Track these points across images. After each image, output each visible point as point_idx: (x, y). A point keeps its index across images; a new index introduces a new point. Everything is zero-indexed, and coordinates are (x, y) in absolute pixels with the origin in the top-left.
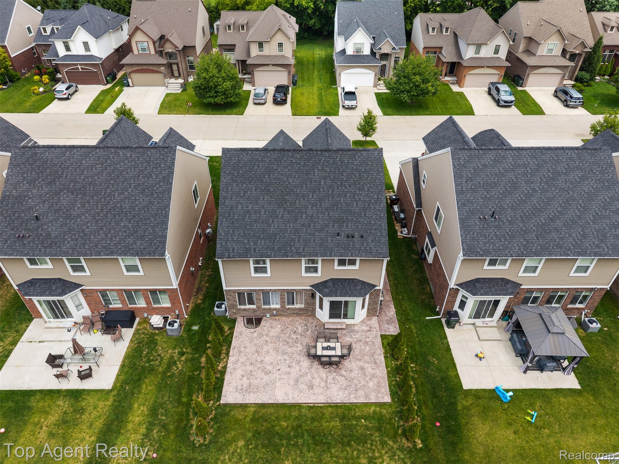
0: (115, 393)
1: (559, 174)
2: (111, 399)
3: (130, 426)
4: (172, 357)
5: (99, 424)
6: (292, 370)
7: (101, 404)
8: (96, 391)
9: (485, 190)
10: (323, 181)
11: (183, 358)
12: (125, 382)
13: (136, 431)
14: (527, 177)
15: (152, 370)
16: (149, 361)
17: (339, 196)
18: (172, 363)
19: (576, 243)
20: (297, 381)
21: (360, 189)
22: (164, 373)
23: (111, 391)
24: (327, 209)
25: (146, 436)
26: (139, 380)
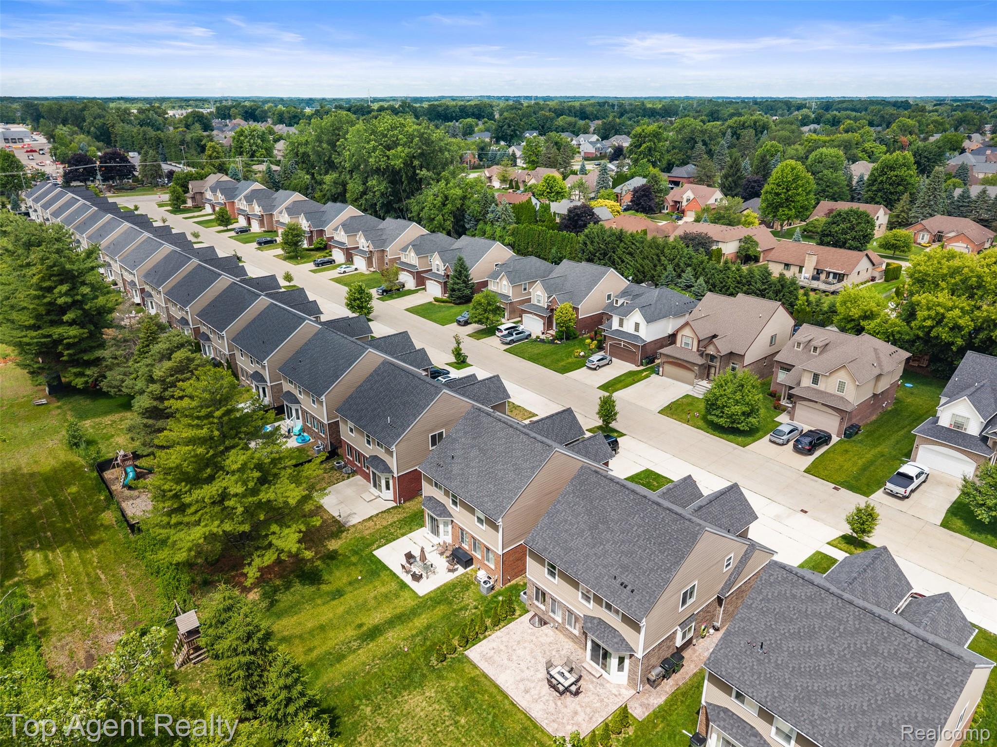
0: (421, 600)
1: (876, 653)
2: (416, 602)
3: (411, 624)
4: (468, 605)
5: (398, 611)
6: (527, 672)
7: (409, 601)
8: (414, 591)
9: (776, 619)
10: (636, 528)
11: (474, 611)
12: (431, 599)
13: (410, 630)
14: (834, 633)
15: (450, 603)
16: (454, 597)
17: (639, 547)
18: (465, 608)
20: (522, 680)
21: (660, 551)
22: (455, 610)
23: (420, 597)
24: (622, 552)
25: (413, 636)
26: (439, 603)
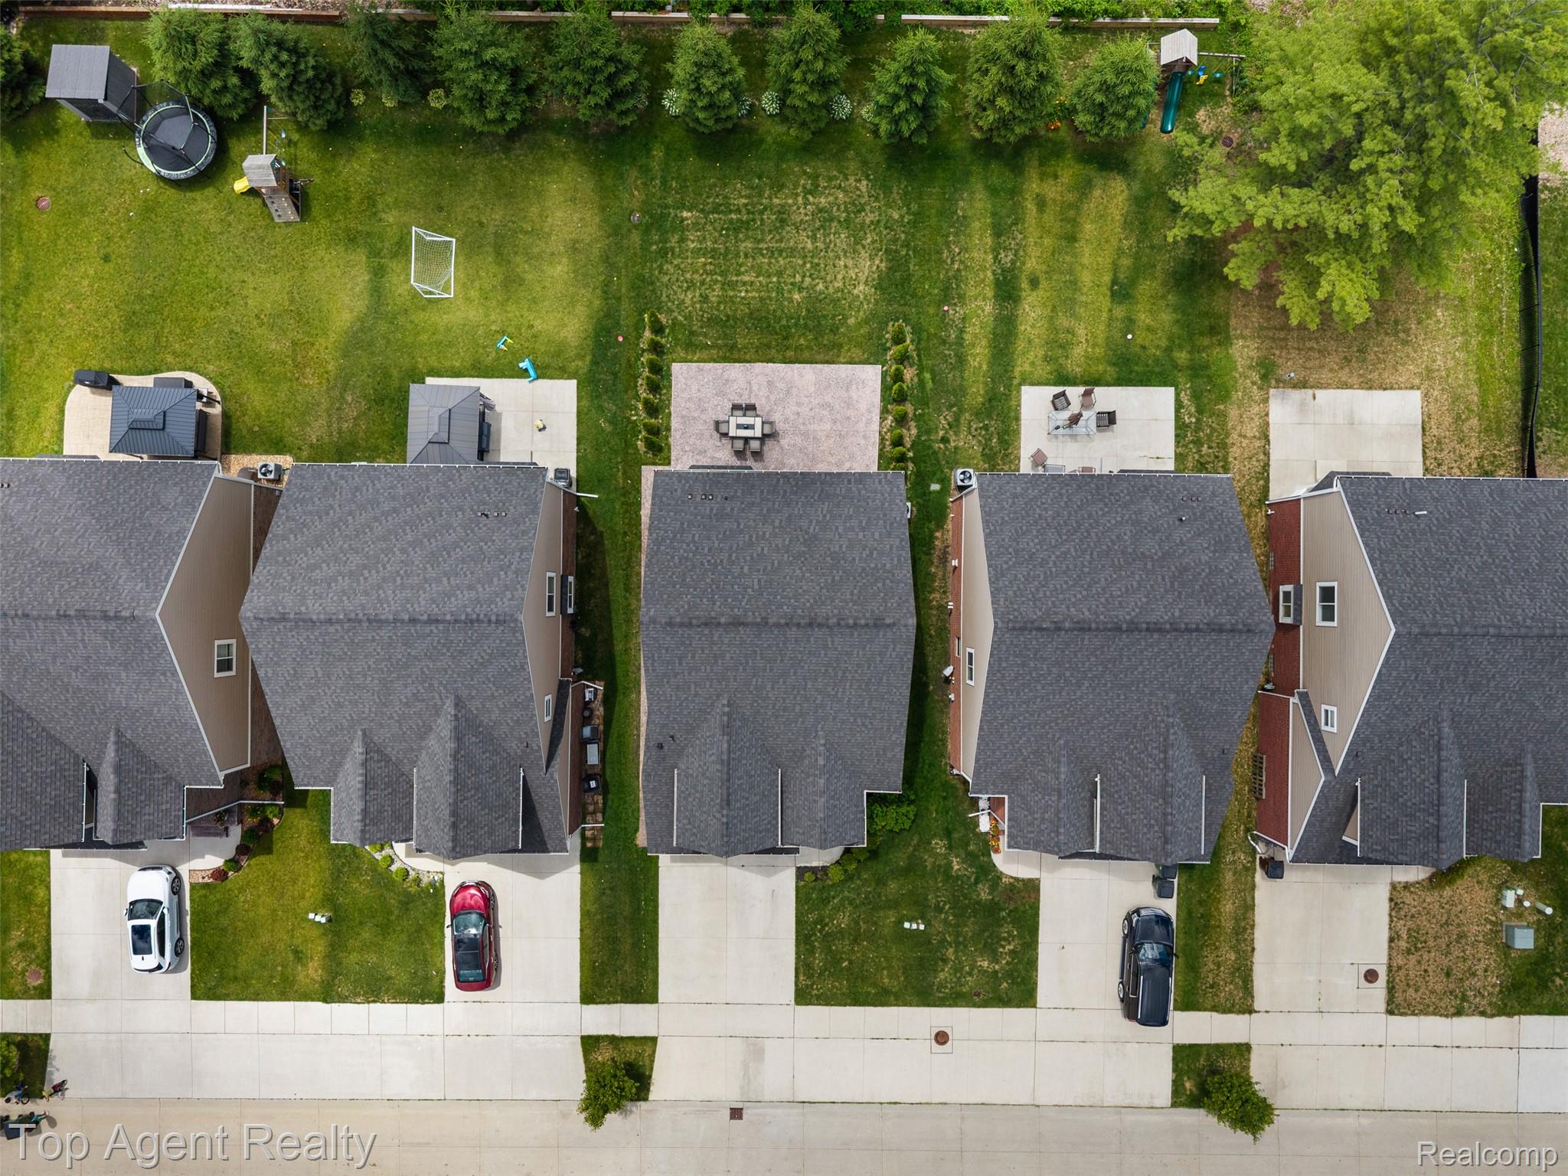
0: (1015, 382)
2: (1017, 373)
3: (984, 342)
4: (956, 434)
5: (1021, 345)
7: (1027, 367)
8: (1039, 384)
11: (941, 433)
12: (1008, 397)
13: (976, 336)
15: (977, 414)
16: (986, 428)
19: (372, 482)
23: (1020, 384)
25: (962, 331)
